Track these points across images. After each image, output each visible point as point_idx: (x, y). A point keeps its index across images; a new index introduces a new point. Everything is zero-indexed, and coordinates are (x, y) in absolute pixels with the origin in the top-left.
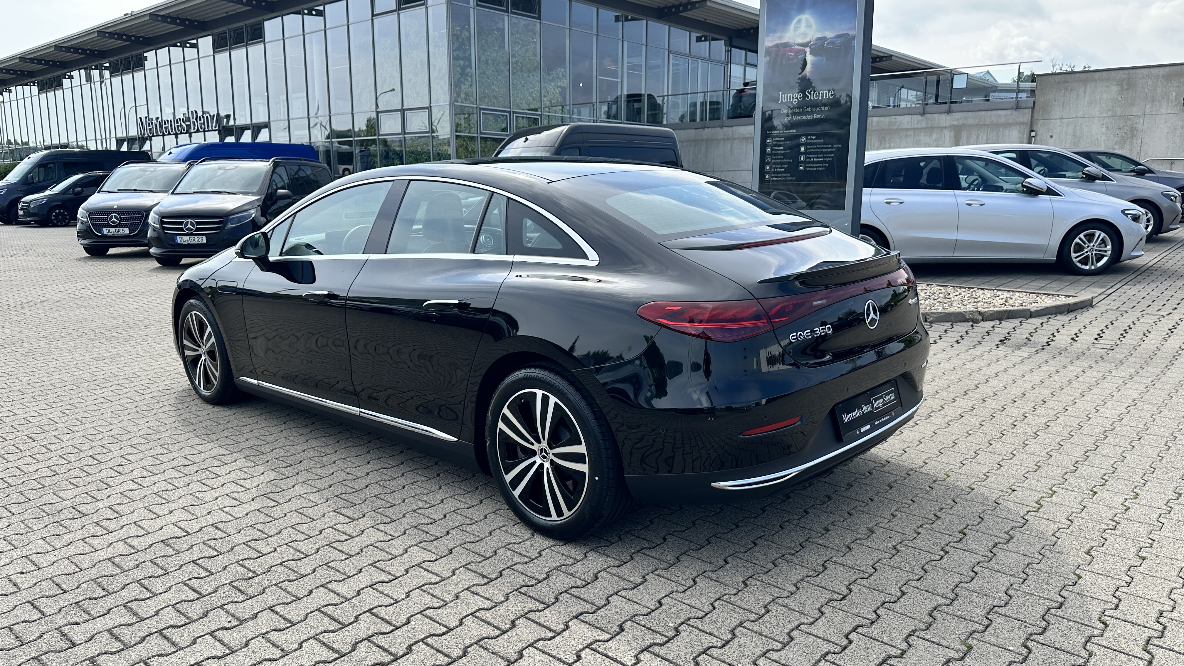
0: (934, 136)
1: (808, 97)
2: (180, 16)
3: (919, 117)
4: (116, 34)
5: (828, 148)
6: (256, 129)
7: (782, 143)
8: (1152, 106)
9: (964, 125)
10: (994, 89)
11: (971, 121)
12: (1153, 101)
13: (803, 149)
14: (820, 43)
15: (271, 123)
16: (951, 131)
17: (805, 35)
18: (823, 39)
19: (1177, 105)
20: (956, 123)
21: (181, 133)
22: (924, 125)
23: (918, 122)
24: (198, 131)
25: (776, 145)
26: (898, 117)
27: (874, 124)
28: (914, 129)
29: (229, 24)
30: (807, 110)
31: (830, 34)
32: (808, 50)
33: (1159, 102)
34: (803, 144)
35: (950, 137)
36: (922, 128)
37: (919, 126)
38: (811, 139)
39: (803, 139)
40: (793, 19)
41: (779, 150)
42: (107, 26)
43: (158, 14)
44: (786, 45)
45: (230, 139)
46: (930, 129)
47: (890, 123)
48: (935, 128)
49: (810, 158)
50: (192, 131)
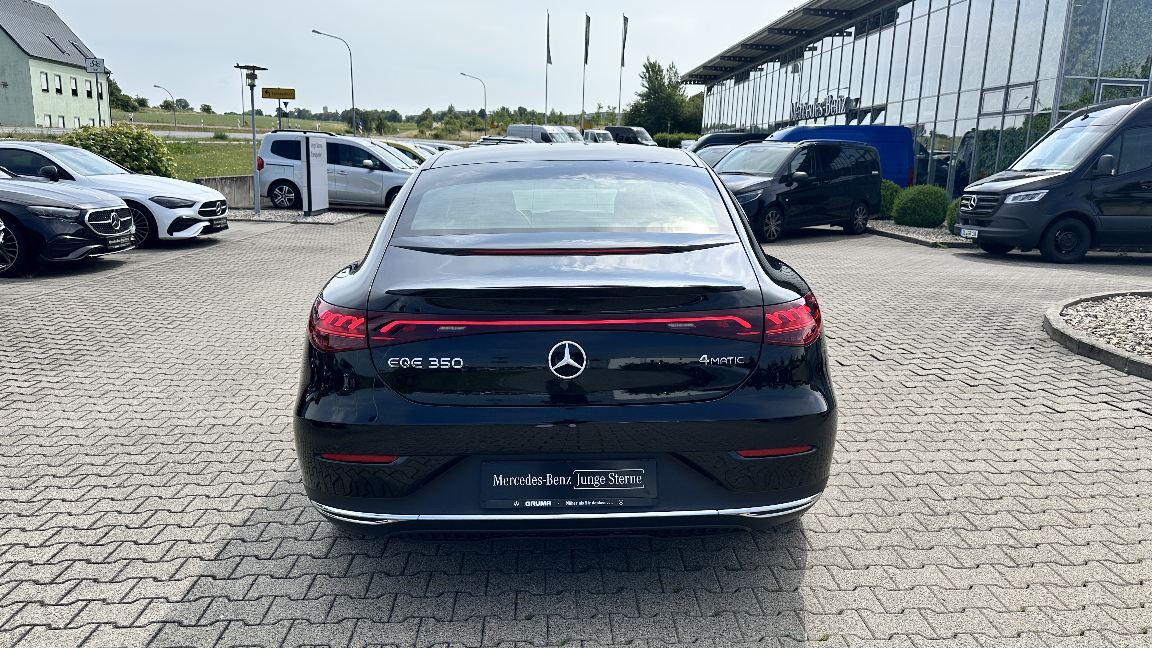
2: (830, 8)
4: (784, 29)
6: (876, 112)
15: (889, 106)
21: (819, 117)
24: (830, 115)
29: (870, 11)
42: (776, 24)
43: (811, 7)
45: (854, 123)
50: (826, 114)
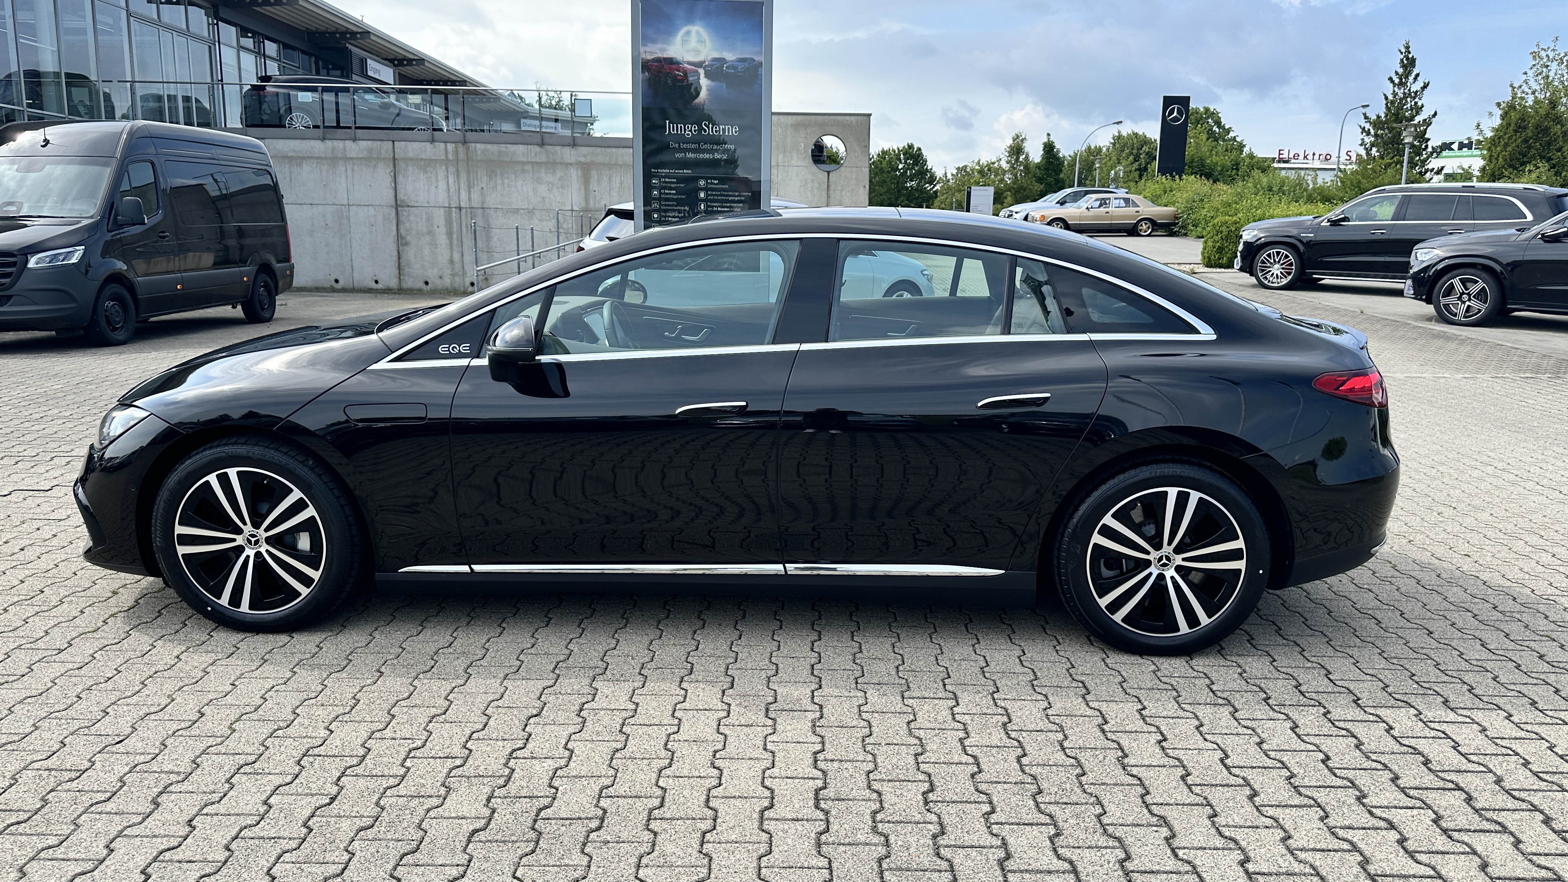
0: (559, 174)
1: (705, 131)
3: (537, 149)
5: (735, 196)
7: (673, 186)
8: (784, 157)
9: (592, 163)
10: (524, 115)
11: (600, 159)
12: (785, 152)
13: (702, 195)
14: (718, 64)
16: (577, 170)
17: (698, 52)
18: (722, 60)
19: (806, 157)
20: (582, 159)
22: (544, 159)
23: (536, 155)
25: (665, 188)
26: (509, 146)
27: (479, 152)
28: (532, 163)
30: (705, 147)
31: (730, 56)
32: (702, 72)
33: (790, 153)
34: (702, 189)
35: (578, 176)
36: (542, 163)
37: (538, 160)
38: (712, 183)
39: (702, 183)
40: (679, 30)
41: (670, 194)
44: (671, 61)
46: (552, 165)
47: (500, 153)
48: (557, 163)
49: (713, 207)
